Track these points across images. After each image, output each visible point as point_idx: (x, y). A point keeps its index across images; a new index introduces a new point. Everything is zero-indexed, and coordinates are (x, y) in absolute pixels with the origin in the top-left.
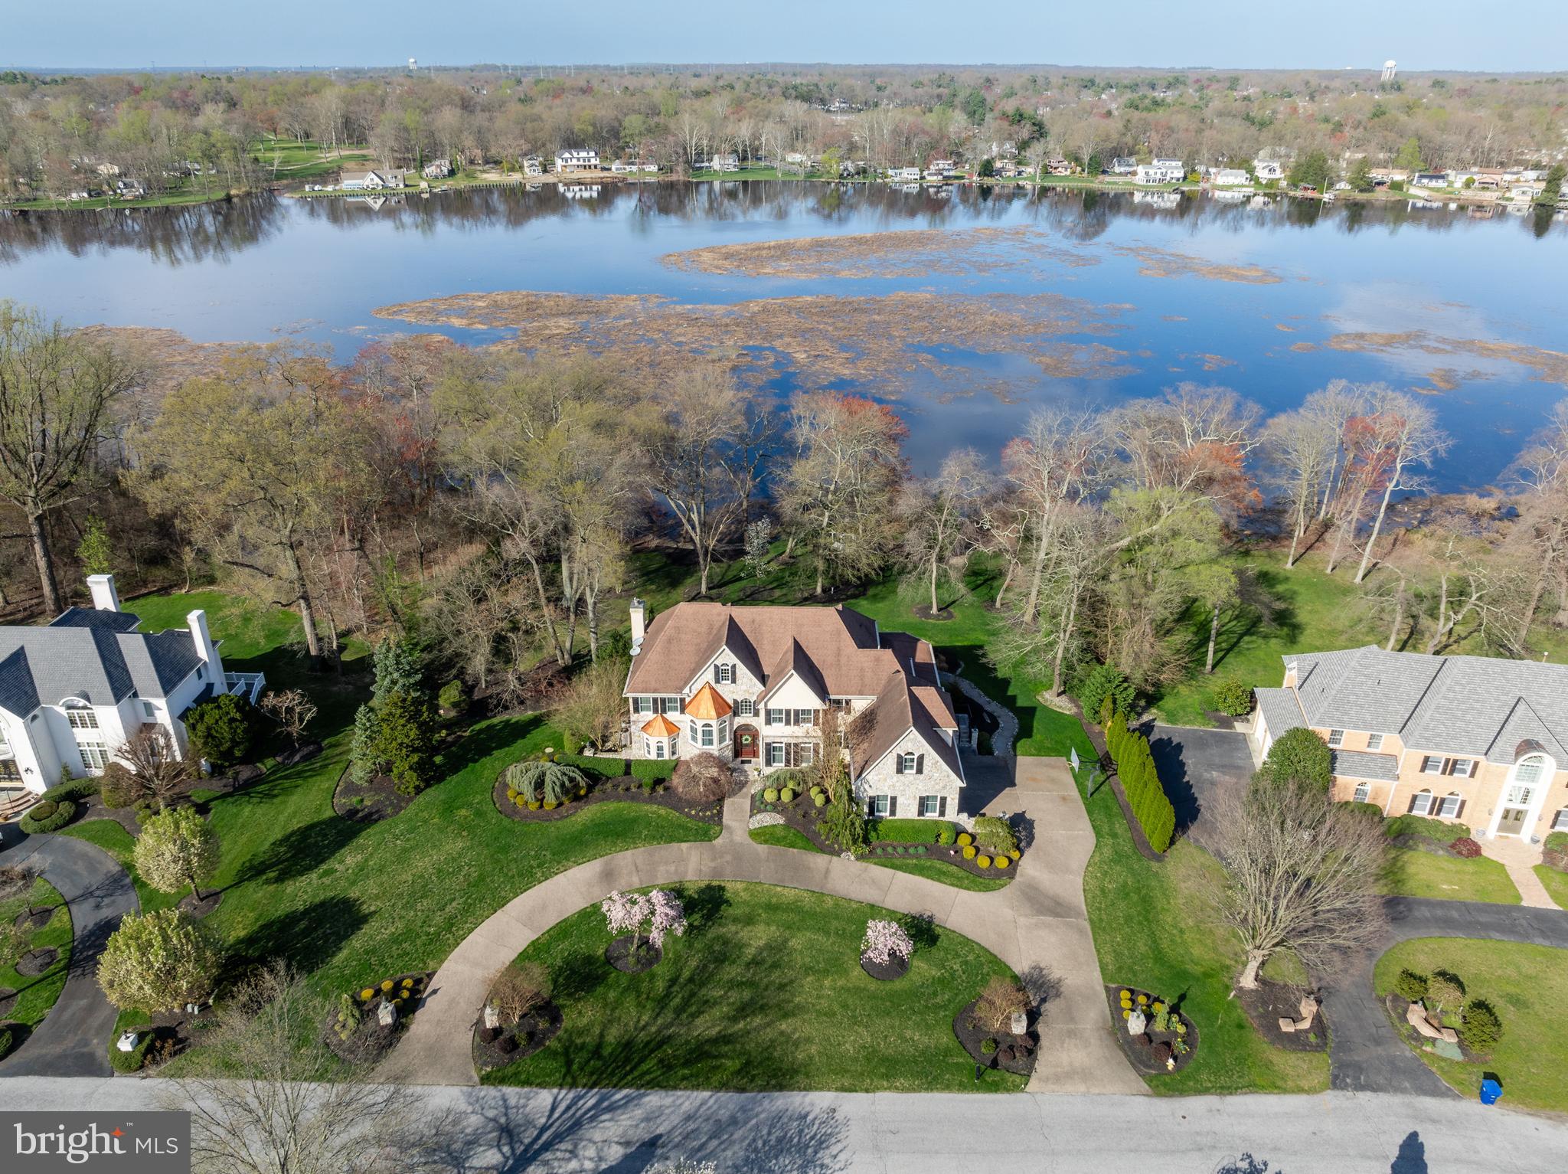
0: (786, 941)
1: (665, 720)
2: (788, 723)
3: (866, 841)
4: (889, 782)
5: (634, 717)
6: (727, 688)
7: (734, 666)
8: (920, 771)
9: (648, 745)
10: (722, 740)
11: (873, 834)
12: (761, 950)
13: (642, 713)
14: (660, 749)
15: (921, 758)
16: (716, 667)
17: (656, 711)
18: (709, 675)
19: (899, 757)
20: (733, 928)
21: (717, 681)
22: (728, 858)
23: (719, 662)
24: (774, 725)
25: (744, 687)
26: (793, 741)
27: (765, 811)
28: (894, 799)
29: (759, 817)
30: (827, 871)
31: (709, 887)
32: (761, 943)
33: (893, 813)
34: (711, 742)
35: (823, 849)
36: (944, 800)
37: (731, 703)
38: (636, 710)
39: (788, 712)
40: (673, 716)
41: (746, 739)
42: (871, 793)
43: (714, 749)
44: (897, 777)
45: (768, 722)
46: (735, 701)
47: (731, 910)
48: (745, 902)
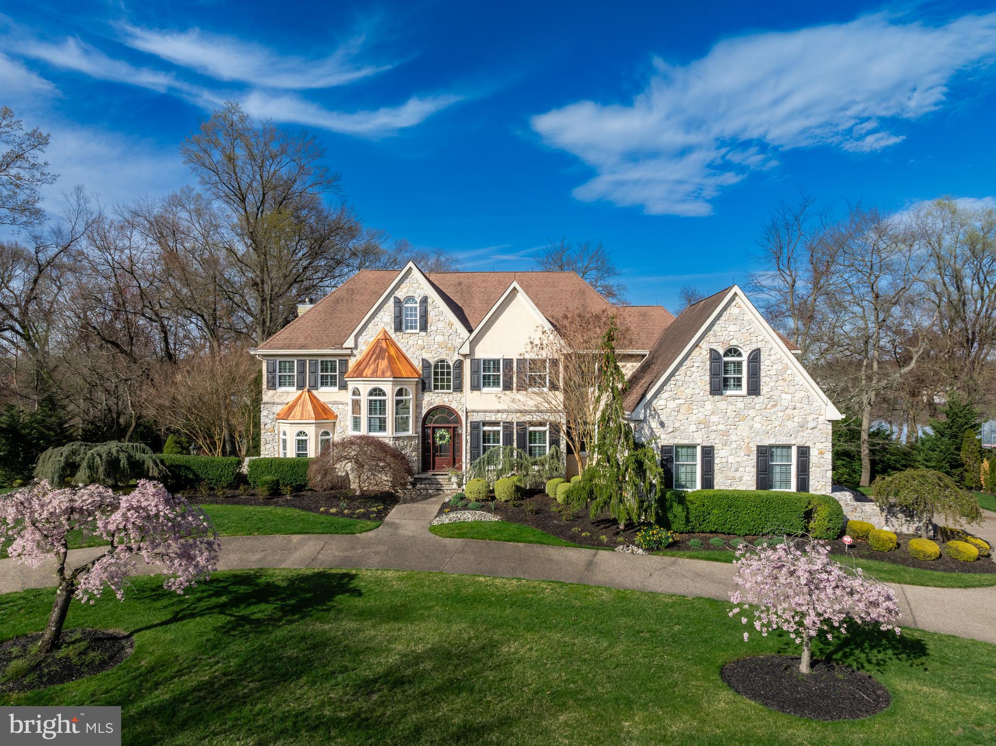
0: (493, 645)
1: (313, 399)
2: (508, 387)
3: (664, 522)
4: (698, 415)
5: (267, 396)
6: (412, 340)
7: (425, 300)
8: (754, 389)
9: (285, 441)
10: (401, 424)
11: (678, 509)
12: (418, 659)
13: (281, 390)
14: (302, 445)
15: (755, 357)
16: (398, 302)
17: (301, 387)
18: (386, 318)
19: (714, 356)
20: (353, 625)
21: (398, 328)
22: (381, 548)
23: (401, 294)
24: (485, 390)
25: (439, 338)
26: (515, 418)
27: (465, 507)
28: (708, 453)
29: (452, 515)
30: (590, 565)
31: (320, 575)
32: (420, 648)
33: (708, 482)
34: (382, 428)
35: (576, 541)
36: (804, 452)
37: (418, 365)
38: (272, 386)
39: (508, 362)
40: (327, 394)
41: (442, 437)
42: (665, 439)
43: (387, 436)
44: (711, 403)
45: (475, 387)
46: (426, 364)
47: (358, 602)
48: (395, 593)
